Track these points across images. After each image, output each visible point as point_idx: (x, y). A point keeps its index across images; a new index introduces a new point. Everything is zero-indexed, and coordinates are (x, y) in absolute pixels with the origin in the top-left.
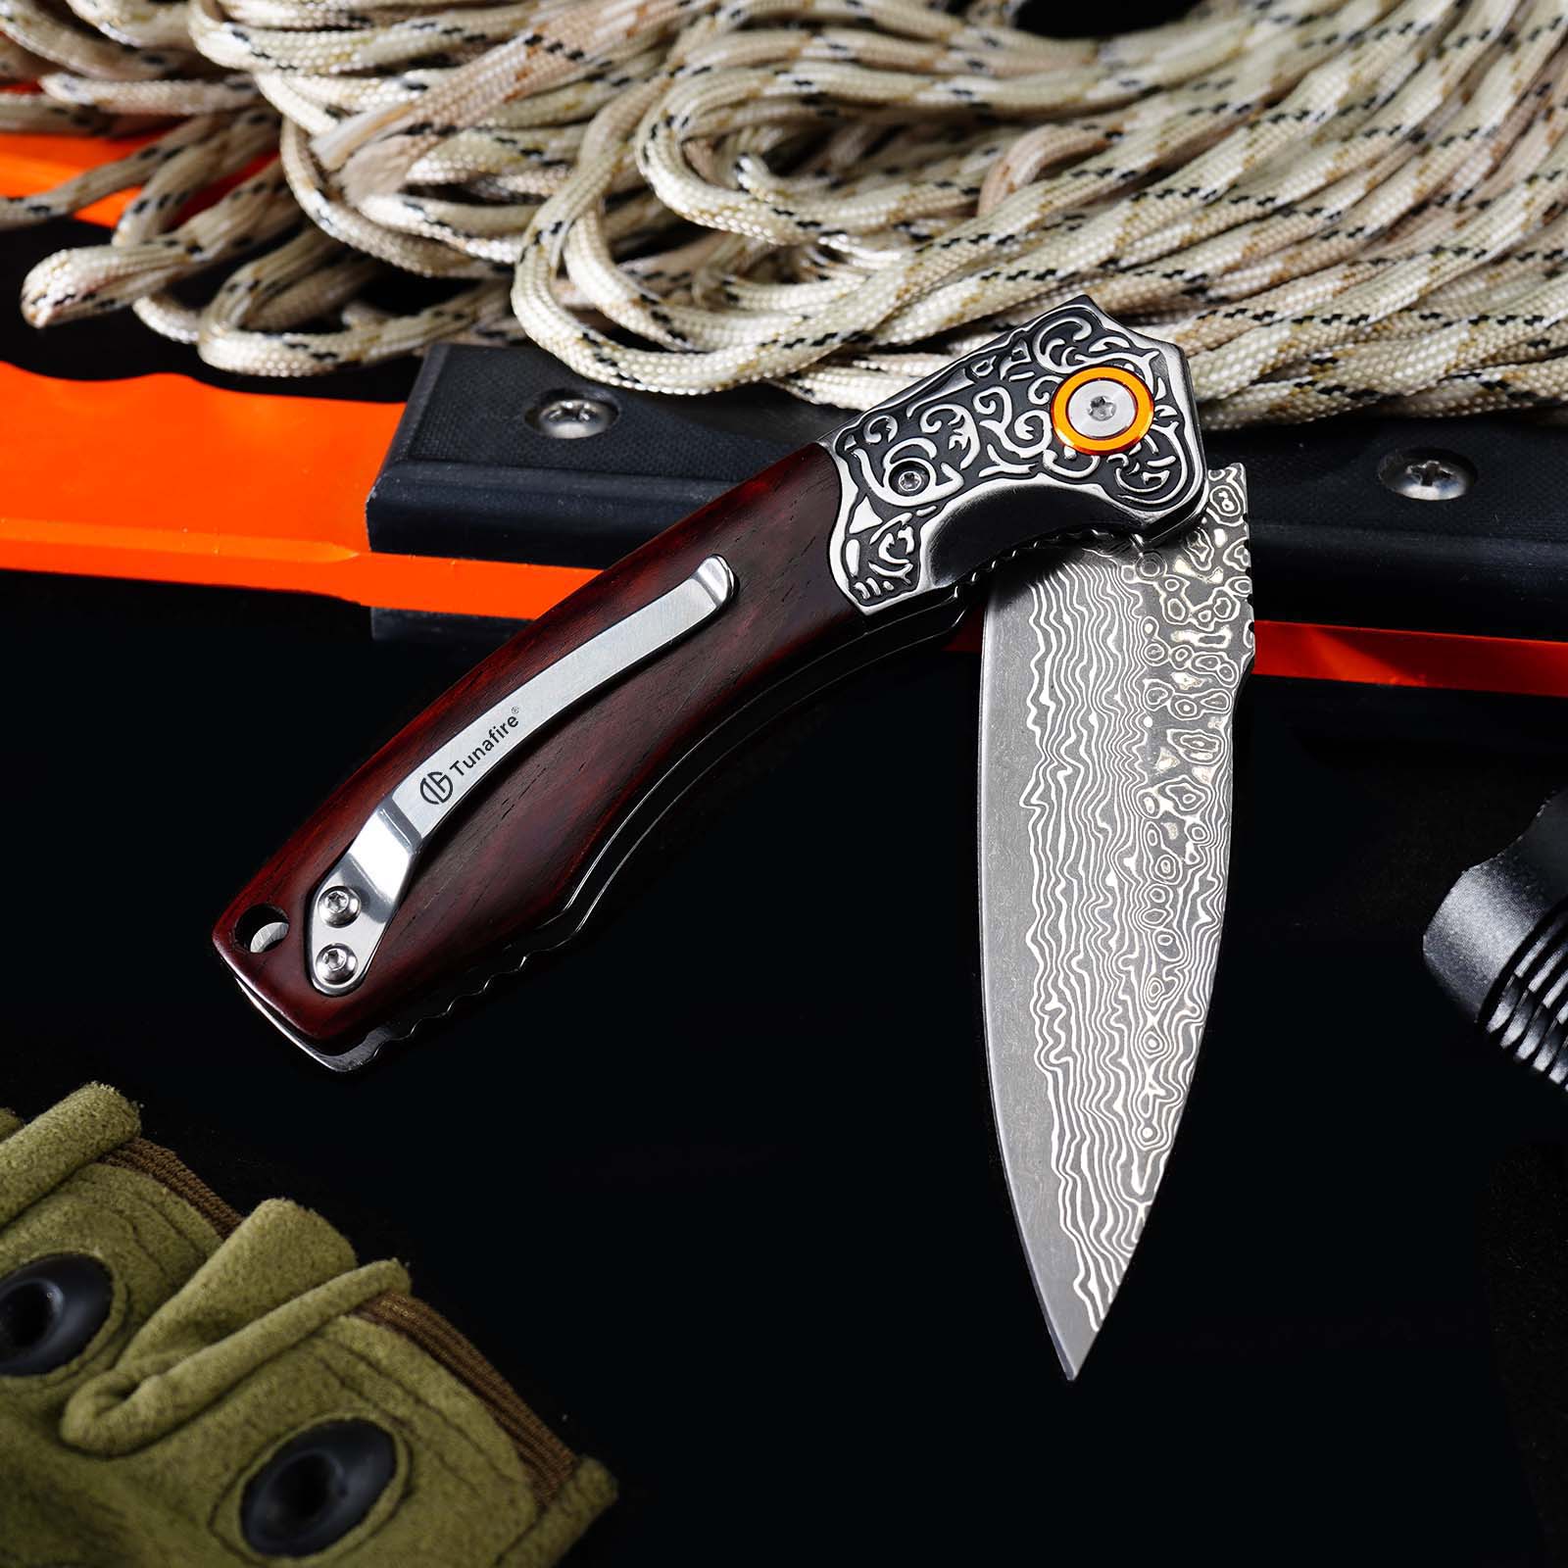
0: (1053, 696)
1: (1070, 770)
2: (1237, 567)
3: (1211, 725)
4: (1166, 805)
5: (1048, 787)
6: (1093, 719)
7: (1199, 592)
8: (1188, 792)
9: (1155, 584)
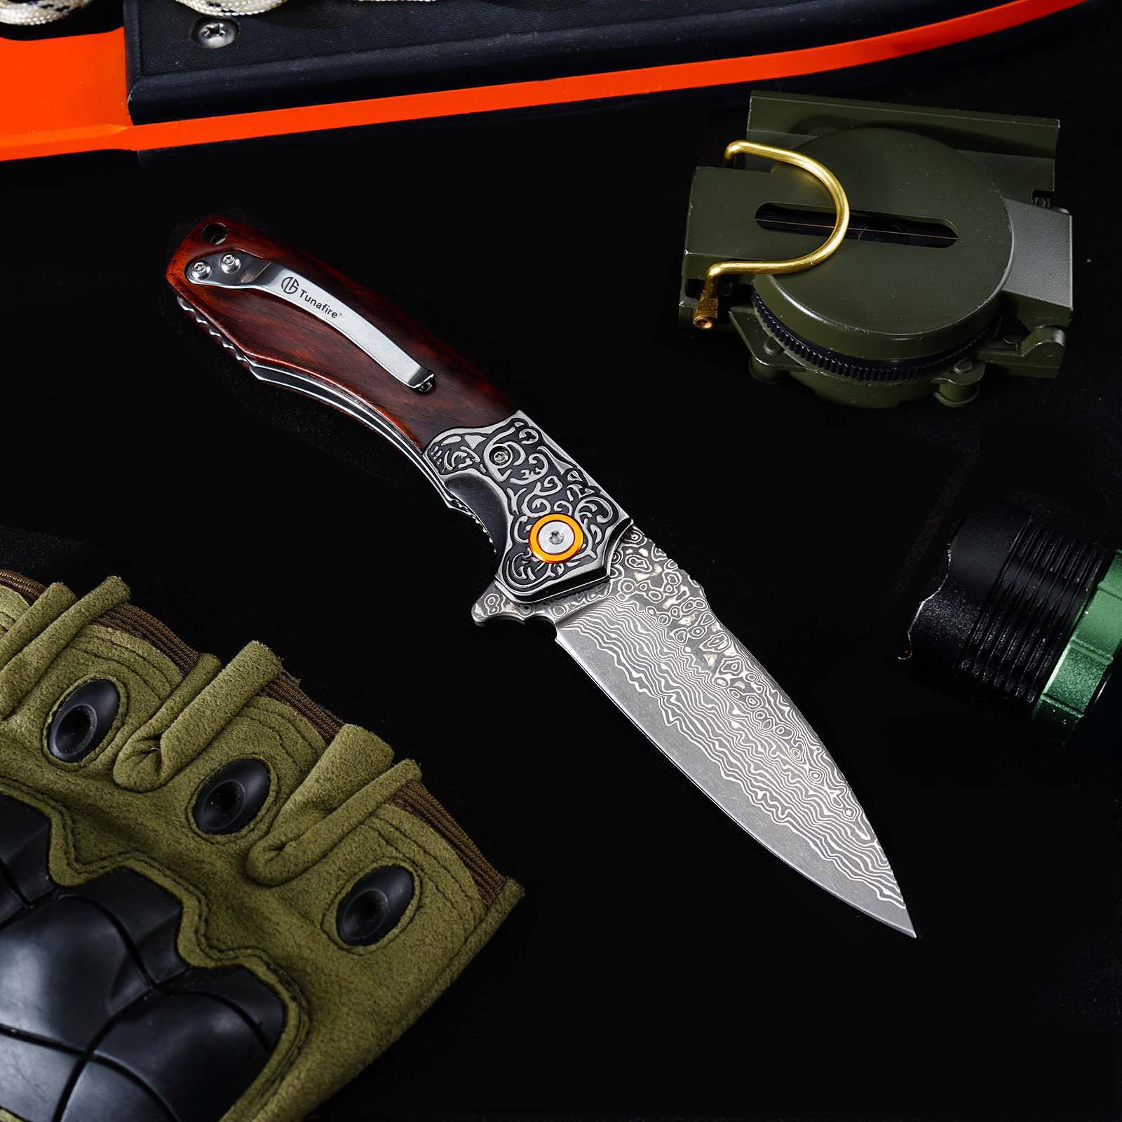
0: (638, 671)
1: (675, 696)
2: (662, 559)
3: (714, 630)
4: (728, 677)
5: (673, 710)
6: (664, 667)
7: (657, 581)
8: (732, 664)
9: (637, 592)
